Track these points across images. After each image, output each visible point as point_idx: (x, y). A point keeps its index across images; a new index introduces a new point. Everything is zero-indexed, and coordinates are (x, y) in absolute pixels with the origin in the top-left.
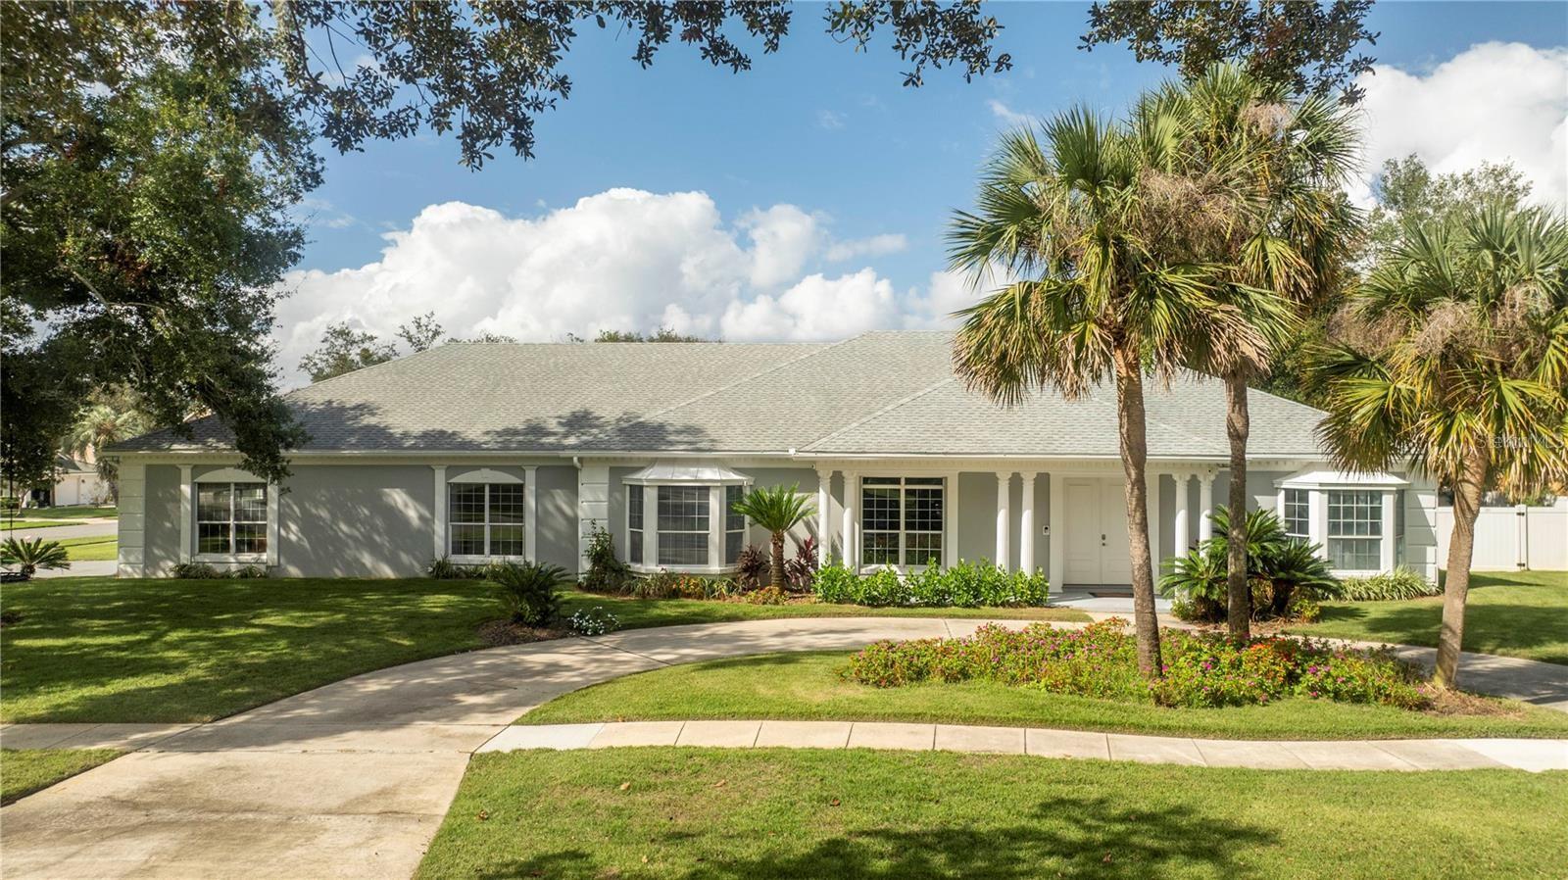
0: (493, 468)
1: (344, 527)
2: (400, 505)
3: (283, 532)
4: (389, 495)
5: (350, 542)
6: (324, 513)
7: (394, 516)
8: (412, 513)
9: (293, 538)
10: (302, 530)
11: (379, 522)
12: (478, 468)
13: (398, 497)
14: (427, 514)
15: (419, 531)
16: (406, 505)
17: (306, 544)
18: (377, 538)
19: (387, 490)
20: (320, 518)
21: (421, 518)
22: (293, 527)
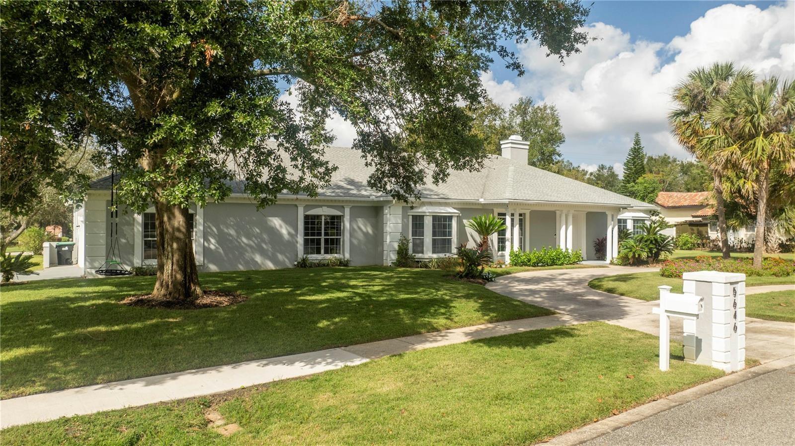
0: (328, 206)
1: (244, 240)
2: (278, 227)
3: (206, 244)
4: (271, 221)
5: (248, 249)
6: (232, 232)
7: (274, 233)
8: (284, 231)
9: (212, 247)
10: (218, 242)
11: (265, 236)
12: (321, 206)
13: (276, 222)
14: (293, 232)
15: (288, 241)
16: (281, 226)
17: (221, 250)
18: (264, 246)
19: (270, 218)
20: (230, 235)
21: (289, 233)
22: (213, 241)
